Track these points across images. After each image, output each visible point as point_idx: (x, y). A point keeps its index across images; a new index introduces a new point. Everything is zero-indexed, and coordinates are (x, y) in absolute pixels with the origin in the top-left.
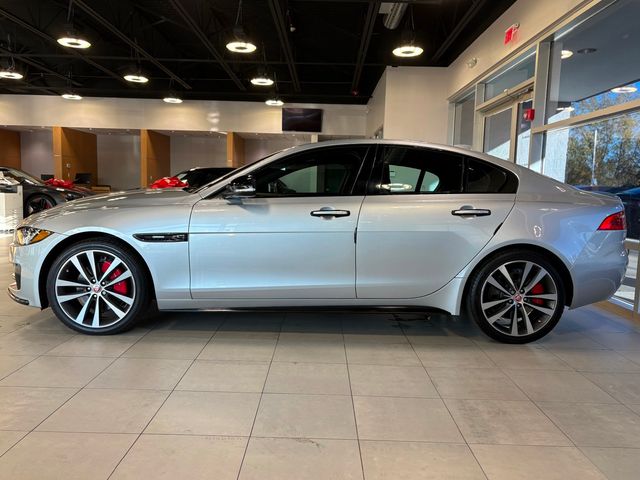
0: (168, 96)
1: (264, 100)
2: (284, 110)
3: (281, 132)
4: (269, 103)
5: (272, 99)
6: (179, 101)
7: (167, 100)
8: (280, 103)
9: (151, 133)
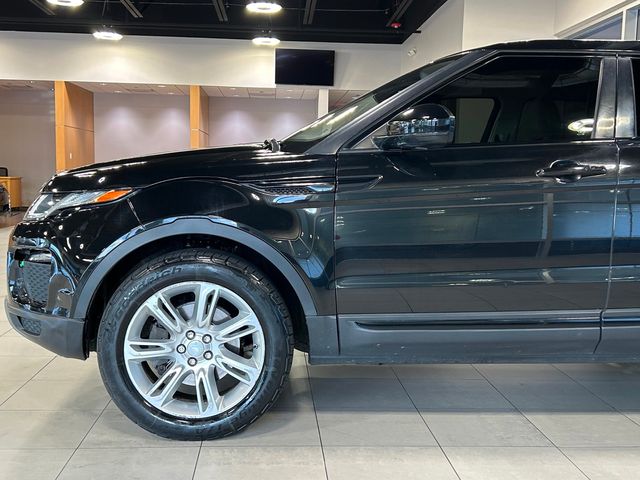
0: (100, 29)
1: (250, 37)
2: (279, 52)
3: (273, 85)
4: (258, 41)
5: (262, 35)
6: (116, 37)
7: (99, 35)
8: (275, 42)
9: (71, 87)
